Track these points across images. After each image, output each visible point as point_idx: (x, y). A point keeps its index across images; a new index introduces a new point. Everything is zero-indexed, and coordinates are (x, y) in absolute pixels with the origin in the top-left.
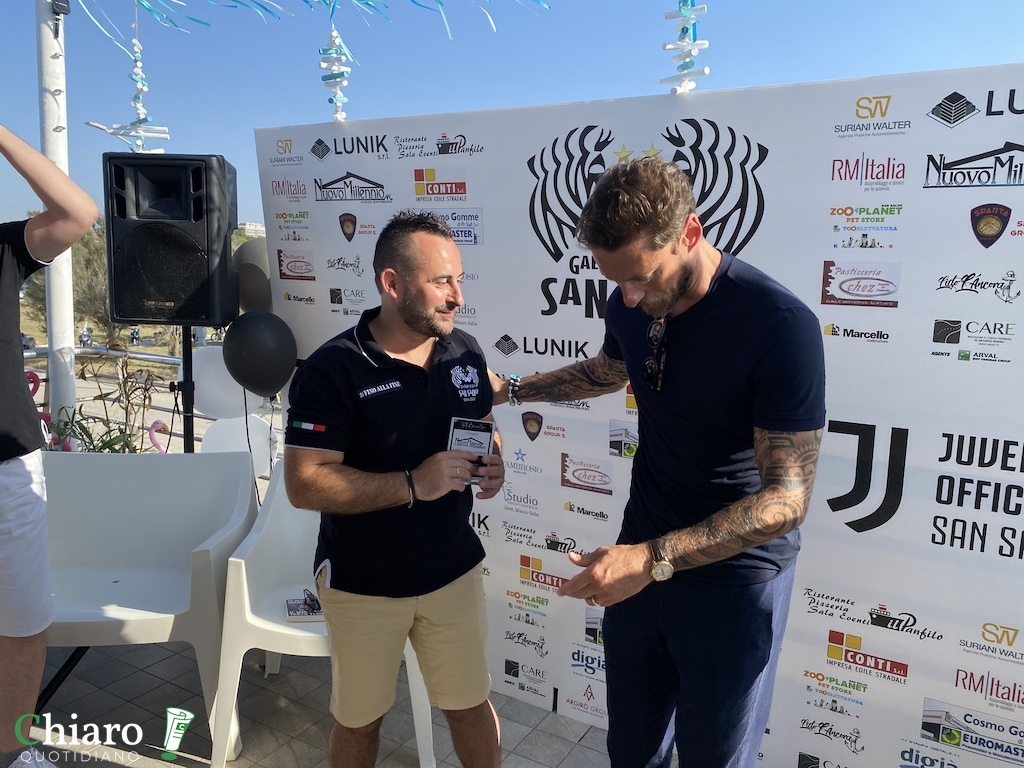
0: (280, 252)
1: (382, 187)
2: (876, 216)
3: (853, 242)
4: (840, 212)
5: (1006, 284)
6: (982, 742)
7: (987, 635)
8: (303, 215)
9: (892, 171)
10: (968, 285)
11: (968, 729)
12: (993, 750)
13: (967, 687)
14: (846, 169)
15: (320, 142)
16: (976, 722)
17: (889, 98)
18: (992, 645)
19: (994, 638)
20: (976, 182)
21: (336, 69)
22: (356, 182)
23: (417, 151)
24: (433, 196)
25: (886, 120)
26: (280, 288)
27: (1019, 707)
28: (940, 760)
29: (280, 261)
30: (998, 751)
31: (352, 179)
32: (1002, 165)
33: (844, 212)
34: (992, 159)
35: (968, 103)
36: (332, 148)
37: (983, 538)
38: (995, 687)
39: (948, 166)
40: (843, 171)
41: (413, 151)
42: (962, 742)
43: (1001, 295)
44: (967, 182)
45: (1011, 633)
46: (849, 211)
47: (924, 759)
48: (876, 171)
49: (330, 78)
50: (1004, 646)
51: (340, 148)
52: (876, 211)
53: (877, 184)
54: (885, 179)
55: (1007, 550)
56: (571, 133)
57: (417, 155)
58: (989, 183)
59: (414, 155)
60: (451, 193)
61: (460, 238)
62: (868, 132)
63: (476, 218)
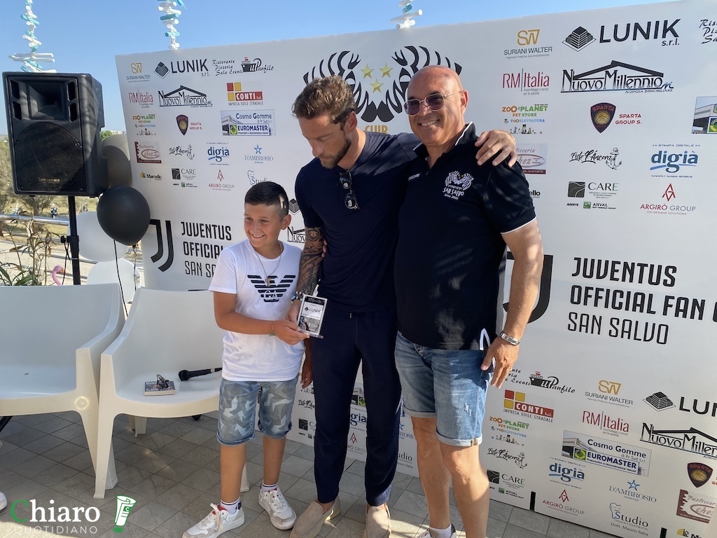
0: (136, 143)
1: (205, 96)
2: (531, 112)
3: (517, 130)
4: (509, 109)
5: (613, 156)
6: (599, 457)
7: (602, 388)
8: (152, 116)
9: (541, 81)
10: (589, 159)
11: (590, 449)
12: (606, 462)
13: (590, 422)
14: (512, 81)
15: (161, 64)
16: (595, 444)
17: (538, 31)
18: (605, 394)
19: (606, 390)
20: (594, 88)
21: (171, 11)
22: (187, 93)
23: (228, 70)
24: (240, 102)
25: (537, 46)
26: (137, 169)
27: (622, 433)
28: (574, 470)
29: (137, 150)
30: (609, 462)
31: (184, 90)
32: (610, 76)
33: (511, 109)
34: (604, 72)
35: (589, 34)
36: (170, 69)
37: (599, 325)
38: (607, 421)
39: (576, 78)
40: (510, 82)
41: (226, 70)
42: (587, 457)
43: (609, 164)
44: (588, 89)
45: (617, 386)
46: (514, 109)
47: (563, 470)
48: (531, 81)
49: (167, 18)
50: (612, 394)
51: (176, 69)
52: (531, 109)
53: (531, 90)
54: (537, 87)
55: (614, 333)
56: (333, 56)
57: (228, 73)
58: (602, 89)
59: (226, 73)
60: (253, 99)
61: (259, 131)
62: (525, 54)
63: (270, 117)
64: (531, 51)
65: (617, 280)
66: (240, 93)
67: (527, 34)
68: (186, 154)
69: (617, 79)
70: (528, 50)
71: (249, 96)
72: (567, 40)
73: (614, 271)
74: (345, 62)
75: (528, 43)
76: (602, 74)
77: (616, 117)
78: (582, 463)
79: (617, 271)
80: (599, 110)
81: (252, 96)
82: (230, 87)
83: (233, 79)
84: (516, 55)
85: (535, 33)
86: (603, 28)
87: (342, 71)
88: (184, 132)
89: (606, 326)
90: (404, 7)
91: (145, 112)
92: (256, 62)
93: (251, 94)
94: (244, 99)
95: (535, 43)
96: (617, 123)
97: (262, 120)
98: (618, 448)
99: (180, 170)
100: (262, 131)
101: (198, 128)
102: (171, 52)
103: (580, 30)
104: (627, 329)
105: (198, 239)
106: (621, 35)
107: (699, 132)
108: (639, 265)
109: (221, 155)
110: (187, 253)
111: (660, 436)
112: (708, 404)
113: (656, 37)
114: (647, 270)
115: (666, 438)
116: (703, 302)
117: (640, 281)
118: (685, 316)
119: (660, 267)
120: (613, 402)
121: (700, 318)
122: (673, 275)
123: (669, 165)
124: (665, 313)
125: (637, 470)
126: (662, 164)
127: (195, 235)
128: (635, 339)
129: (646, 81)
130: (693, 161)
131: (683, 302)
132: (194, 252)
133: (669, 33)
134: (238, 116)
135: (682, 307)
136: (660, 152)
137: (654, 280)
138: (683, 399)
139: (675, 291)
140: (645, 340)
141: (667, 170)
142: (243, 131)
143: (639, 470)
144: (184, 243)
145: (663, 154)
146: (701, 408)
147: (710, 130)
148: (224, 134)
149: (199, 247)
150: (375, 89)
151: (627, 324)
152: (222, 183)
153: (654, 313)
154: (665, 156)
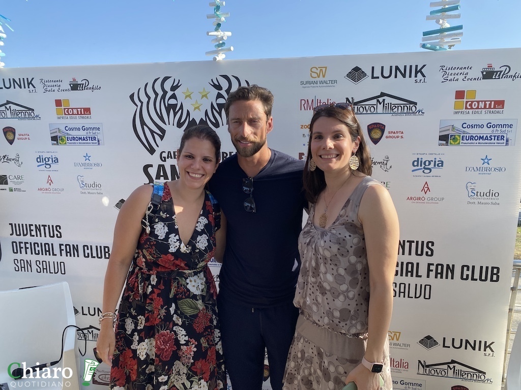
19: (390, 338)
23: (56, 88)
24: (69, 116)
25: (325, 79)
31: (10, 105)
33: (307, 126)
35: (363, 72)
39: (356, 104)
50: (395, 341)
51: (2, 85)
56: (156, 80)
57: (56, 91)
58: (375, 112)
59: (54, 91)
60: (81, 114)
61: (88, 141)
62: (317, 85)
63: (98, 129)
64: (321, 82)
66: (68, 109)
67: (317, 69)
68: (13, 162)
69: (385, 105)
70: (318, 82)
71: (78, 111)
72: (348, 75)
74: (168, 86)
75: (319, 77)
76: (374, 102)
77: (386, 133)
80: (374, 128)
81: (81, 111)
82: (58, 103)
83: (61, 96)
84: (310, 85)
85: (324, 69)
86: (373, 68)
87: (165, 93)
88: (11, 142)
90: (217, 43)
92: (84, 82)
93: (79, 110)
94: (73, 114)
95: (324, 76)
96: (387, 137)
97: (91, 131)
99: (8, 177)
100: (91, 141)
101: (26, 138)
103: (357, 69)
104: (402, 290)
105: (28, 238)
106: (386, 74)
107: (443, 145)
108: (408, 241)
109: (50, 162)
111: (431, 369)
112: (461, 340)
113: (410, 76)
114: (414, 245)
115: (435, 369)
116: (453, 266)
117: (410, 254)
118: (442, 277)
119: (423, 242)
120: (396, 347)
121: (452, 278)
122: (432, 247)
123: (424, 168)
124: (428, 276)
126: (419, 167)
127: (24, 235)
130: (440, 165)
131: (440, 267)
132: (23, 250)
133: (419, 74)
134: (67, 129)
135: (439, 271)
136: (418, 159)
137: (419, 252)
138: (444, 339)
139: (434, 260)
140: (416, 297)
141: (423, 171)
142: (72, 141)
144: (13, 242)
145: (420, 160)
146: (457, 344)
147: (451, 144)
148: (53, 144)
149: (28, 245)
150: (195, 108)
151: (402, 286)
152: (51, 187)
153: (420, 276)
154: (421, 161)
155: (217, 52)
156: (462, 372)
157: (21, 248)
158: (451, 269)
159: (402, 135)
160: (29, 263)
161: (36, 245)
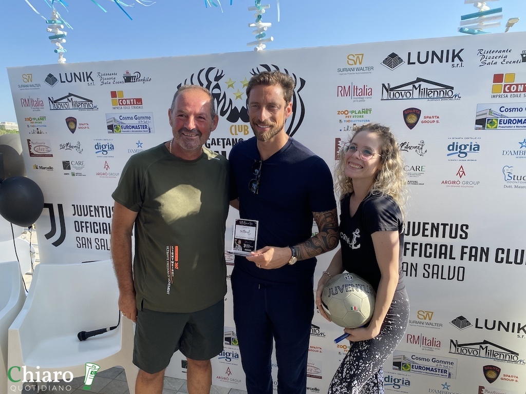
0: (29, 140)
1: (92, 101)
2: (359, 114)
3: (349, 128)
4: (342, 113)
5: (421, 146)
6: (420, 368)
7: (420, 316)
8: (43, 118)
9: (366, 92)
10: (403, 148)
11: (413, 362)
12: (425, 371)
13: (412, 342)
14: (344, 91)
15: (50, 75)
16: (417, 358)
17: (363, 55)
18: (422, 321)
19: (423, 317)
20: (405, 97)
21: (60, 32)
22: (75, 99)
23: (112, 81)
24: (123, 106)
25: (362, 66)
26: (30, 162)
27: (436, 349)
28: (402, 379)
29: (29, 146)
30: (428, 371)
31: (72, 97)
32: (416, 89)
33: (344, 113)
34: (411, 86)
35: (399, 58)
36: (58, 78)
37: (416, 270)
38: (424, 340)
39: (392, 89)
40: (342, 92)
41: (109, 81)
42: (411, 369)
43: (418, 152)
44: (401, 97)
45: (430, 314)
46: (346, 112)
47: (395, 380)
48: (358, 92)
49: (56, 37)
50: (427, 320)
51: (64, 79)
52: (359, 112)
53: (359, 98)
54: (363, 96)
55: (426, 275)
56: (201, 71)
57: (112, 83)
58: (411, 98)
59: (110, 83)
60: (134, 104)
61: (140, 130)
62: (353, 72)
63: (149, 118)
64: (358, 69)
65: (427, 236)
66: (122, 100)
67: (354, 57)
68: (75, 149)
69: (421, 91)
70: (355, 69)
71: (131, 102)
72: (384, 62)
73: (424, 229)
74: (212, 76)
75: (355, 64)
76: (410, 87)
77: (422, 118)
78: (408, 373)
79: (427, 230)
80: (409, 113)
81: (133, 101)
82: (114, 94)
83: (115, 88)
84: (347, 72)
85: (360, 57)
86: (409, 54)
87: (209, 83)
88: (73, 131)
89: (421, 271)
90: (258, 34)
91: (37, 115)
92: (136, 74)
93: (132, 100)
94: (126, 104)
95: (360, 63)
96: (422, 122)
97: (142, 120)
98: (433, 360)
99: (70, 162)
100: (143, 130)
101: (86, 128)
102: (60, 66)
103: (393, 55)
104: (435, 271)
105: (88, 218)
106: (423, 59)
107: (480, 129)
108: (442, 224)
109: (107, 149)
110: (77, 230)
111: (463, 348)
112: (495, 322)
113: (447, 61)
114: (448, 228)
115: (467, 349)
116: (488, 249)
117: (444, 236)
118: (476, 260)
119: (457, 225)
120: (429, 326)
121: (487, 260)
122: (466, 230)
123: (460, 152)
124: (462, 259)
125: (448, 375)
126: (455, 151)
127: (85, 215)
128: (442, 278)
129: (442, 92)
130: (476, 149)
131: (474, 250)
132: (84, 229)
133: (456, 59)
134: (121, 118)
135: (473, 254)
136: (454, 143)
137: (453, 235)
138: (477, 319)
139: (468, 243)
140: (449, 279)
141: (459, 156)
142: (126, 130)
143: (450, 374)
144: (75, 222)
145: (455, 144)
146: (490, 325)
147: (487, 127)
148: (109, 132)
149: (88, 225)
150: (237, 97)
151: (436, 268)
152: (108, 172)
153: (454, 259)
154: (457, 146)
155: (258, 43)
156: (495, 353)
157: (82, 227)
158: (485, 252)
159: (438, 119)
160: (89, 241)
161: (95, 224)
